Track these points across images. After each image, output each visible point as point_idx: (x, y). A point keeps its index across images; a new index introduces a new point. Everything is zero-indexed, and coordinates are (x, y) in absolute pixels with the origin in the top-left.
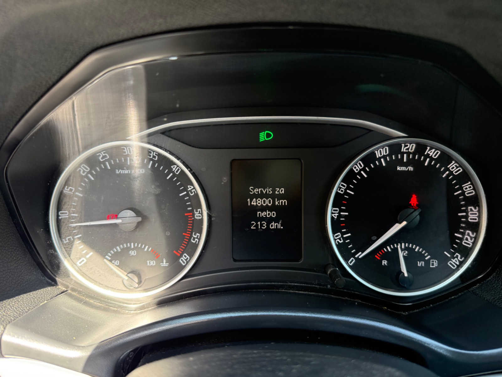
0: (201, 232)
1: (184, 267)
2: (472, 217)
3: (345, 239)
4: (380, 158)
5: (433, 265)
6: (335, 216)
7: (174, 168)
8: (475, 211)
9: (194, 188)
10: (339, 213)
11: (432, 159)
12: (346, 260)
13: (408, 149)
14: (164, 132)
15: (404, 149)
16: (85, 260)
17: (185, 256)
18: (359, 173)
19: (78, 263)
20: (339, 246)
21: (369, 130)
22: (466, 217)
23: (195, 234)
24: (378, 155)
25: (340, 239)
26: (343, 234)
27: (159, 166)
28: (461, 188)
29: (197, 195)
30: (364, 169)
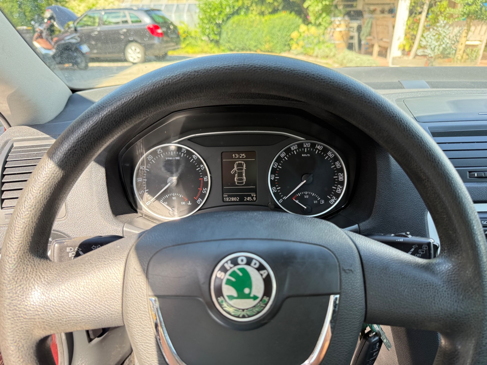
0: (207, 188)
1: (199, 205)
2: (341, 179)
3: (277, 190)
4: (294, 150)
5: (322, 202)
6: (273, 178)
7: (194, 156)
8: (342, 175)
9: (204, 166)
10: (275, 177)
11: (319, 150)
12: (278, 200)
13: (307, 146)
14: (189, 139)
15: (305, 146)
16: (150, 203)
17: (200, 200)
18: (284, 158)
19: (147, 204)
20: (274, 193)
21: (288, 137)
22: (338, 178)
23: (204, 189)
24: (292, 149)
25: (275, 190)
26: (276, 187)
27: (187, 156)
28: (334, 164)
29: (205, 169)
30: (286, 156)
